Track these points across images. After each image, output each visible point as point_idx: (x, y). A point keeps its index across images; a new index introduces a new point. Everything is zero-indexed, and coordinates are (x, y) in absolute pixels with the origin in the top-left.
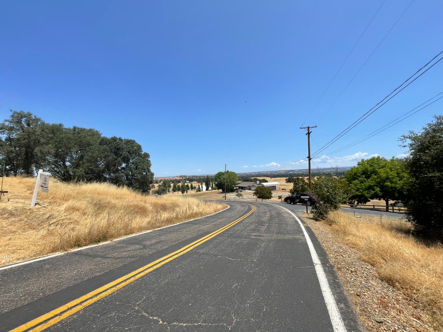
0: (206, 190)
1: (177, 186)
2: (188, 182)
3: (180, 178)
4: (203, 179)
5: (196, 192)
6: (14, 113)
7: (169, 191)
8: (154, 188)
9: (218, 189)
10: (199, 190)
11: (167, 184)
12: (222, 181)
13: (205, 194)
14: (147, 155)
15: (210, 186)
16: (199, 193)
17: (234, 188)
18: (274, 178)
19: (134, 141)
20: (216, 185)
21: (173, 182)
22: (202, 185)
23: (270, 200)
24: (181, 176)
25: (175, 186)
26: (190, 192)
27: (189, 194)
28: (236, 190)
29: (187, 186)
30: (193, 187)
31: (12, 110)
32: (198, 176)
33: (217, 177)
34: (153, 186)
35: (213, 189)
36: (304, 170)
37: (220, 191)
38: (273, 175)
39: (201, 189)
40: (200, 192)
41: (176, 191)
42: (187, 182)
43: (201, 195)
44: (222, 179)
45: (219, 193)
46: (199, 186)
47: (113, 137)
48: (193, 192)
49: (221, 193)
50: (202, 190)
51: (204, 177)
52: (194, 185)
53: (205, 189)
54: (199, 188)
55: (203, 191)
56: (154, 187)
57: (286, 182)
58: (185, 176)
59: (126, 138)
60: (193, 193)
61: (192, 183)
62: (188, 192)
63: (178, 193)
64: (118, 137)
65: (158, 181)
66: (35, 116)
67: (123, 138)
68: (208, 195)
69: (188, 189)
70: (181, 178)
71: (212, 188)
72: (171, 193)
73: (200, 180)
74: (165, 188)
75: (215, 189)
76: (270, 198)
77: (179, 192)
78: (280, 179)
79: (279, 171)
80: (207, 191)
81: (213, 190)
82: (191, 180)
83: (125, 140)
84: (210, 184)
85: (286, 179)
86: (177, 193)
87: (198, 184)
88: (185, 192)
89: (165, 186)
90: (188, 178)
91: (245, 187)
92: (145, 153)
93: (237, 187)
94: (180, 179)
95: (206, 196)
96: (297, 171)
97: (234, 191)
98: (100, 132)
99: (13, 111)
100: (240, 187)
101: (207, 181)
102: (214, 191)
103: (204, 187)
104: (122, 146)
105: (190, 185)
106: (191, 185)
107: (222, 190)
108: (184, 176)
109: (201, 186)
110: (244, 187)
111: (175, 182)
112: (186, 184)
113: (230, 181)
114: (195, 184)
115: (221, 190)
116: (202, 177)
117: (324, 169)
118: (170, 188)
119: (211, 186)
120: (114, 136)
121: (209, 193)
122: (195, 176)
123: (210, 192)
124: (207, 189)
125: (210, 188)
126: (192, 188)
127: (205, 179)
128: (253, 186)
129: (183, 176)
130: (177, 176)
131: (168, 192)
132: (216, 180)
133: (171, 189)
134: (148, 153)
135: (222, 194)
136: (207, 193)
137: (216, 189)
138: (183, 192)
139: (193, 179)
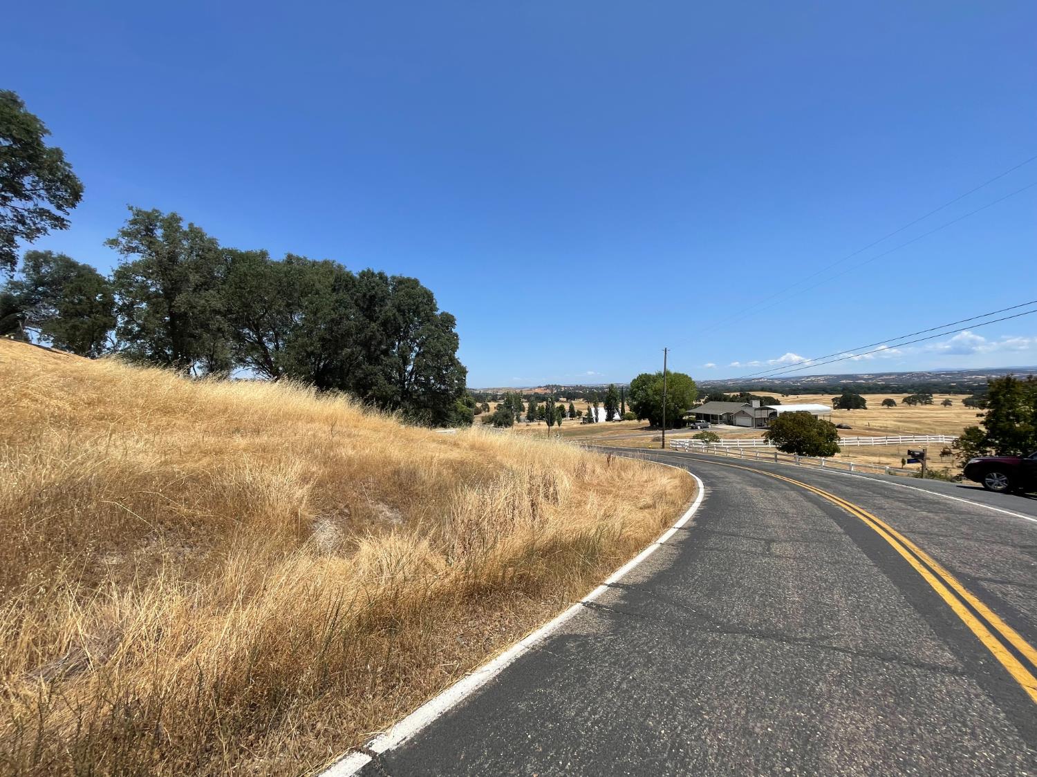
0: (607, 420)
1: (537, 408)
2: (565, 399)
3: (545, 391)
4: (599, 395)
5: (581, 423)
6: (136, 212)
7: (519, 420)
8: (488, 411)
9: (639, 419)
10: (589, 420)
11: (514, 403)
12: (651, 398)
13: (603, 429)
14: (448, 321)
15: (617, 410)
16: (589, 427)
17: (684, 418)
18: (795, 396)
19: (416, 282)
20: (634, 409)
21: (528, 397)
22: (596, 406)
23: (829, 458)
24: (547, 387)
25: (532, 409)
26: (568, 423)
27: (564, 428)
28: (690, 421)
29: (562, 408)
30: (576, 411)
31: (132, 207)
32: (588, 388)
33: (638, 387)
34: (486, 408)
35: (624, 417)
36: (890, 374)
37: (643, 424)
38: (790, 386)
39: (594, 416)
40: (591, 425)
41: (535, 419)
42: (562, 399)
43: (593, 431)
44: (650, 392)
45: (642, 429)
46: (589, 409)
47: (366, 270)
48: (575, 424)
49: (647, 429)
50: (597, 420)
51: (602, 388)
52: (576, 408)
53: (605, 417)
54: (589, 414)
55: (599, 421)
56: (489, 408)
57: (835, 408)
58: (558, 387)
59: (397, 275)
60: (575, 426)
61: (573, 402)
62: (563, 423)
63: (539, 425)
64: (376, 272)
65: (498, 397)
66: (191, 225)
67: (389, 274)
68: (611, 433)
69: (564, 416)
70: (548, 391)
71: (622, 414)
72: (523, 424)
73: (593, 396)
74: (509, 412)
75: (630, 419)
76: (832, 455)
77: (542, 423)
78: (811, 398)
79: (808, 377)
80: (609, 423)
81: (624, 420)
82: (571, 394)
83: (393, 278)
84: (617, 405)
85: (833, 400)
86: (537, 423)
87: (586, 406)
88: (556, 423)
89: (509, 407)
90: (565, 392)
91: (716, 416)
92: (442, 314)
93: (693, 414)
94: (545, 394)
95: (606, 434)
96: (865, 377)
97: (684, 426)
98: (346, 267)
99: (134, 209)
100: (699, 416)
101: (609, 398)
102: (626, 422)
103: (603, 413)
104: (382, 291)
105: (567, 407)
106: (570, 407)
107: (649, 422)
108: (555, 385)
109: (593, 409)
110: (712, 415)
111: (533, 398)
112: (557, 405)
113: (673, 399)
114: (580, 405)
115: (646, 422)
116: (597, 388)
117: (962, 373)
118: (522, 413)
119: (620, 410)
120: (369, 270)
121: (616, 428)
122: (581, 388)
123: (617, 426)
124: (610, 418)
125: (617, 416)
126: (573, 414)
127: (605, 393)
128: (743, 413)
129: (552, 386)
130: (540, 387)
131: (516, 422)
132: (632, 394)
133: (523, 415)
134: (450, 313)
135: (651, 432)
136: (609, 428)
137: (632, 420)
138: (550, 423)
139: (575, 393)
